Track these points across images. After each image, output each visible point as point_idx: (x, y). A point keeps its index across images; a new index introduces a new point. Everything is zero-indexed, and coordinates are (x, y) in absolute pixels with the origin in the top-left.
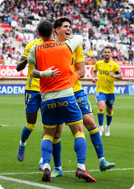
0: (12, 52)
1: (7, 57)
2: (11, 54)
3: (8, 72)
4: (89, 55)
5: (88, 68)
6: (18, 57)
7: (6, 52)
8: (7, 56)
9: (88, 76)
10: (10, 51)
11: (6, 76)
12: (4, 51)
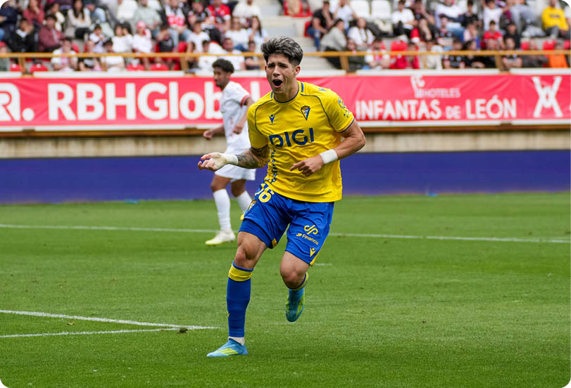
0: (224, 21)
1: (205, 43)
2: (222, 28)
3: (210, 105)
4: (550, 22)
5: (548, 80)
6: (251, 42)
7: (199, 22)
8: (205, 36)
9: (548, 112)
10: (217, 15)
11: (203, 119)
12: (193, 19)
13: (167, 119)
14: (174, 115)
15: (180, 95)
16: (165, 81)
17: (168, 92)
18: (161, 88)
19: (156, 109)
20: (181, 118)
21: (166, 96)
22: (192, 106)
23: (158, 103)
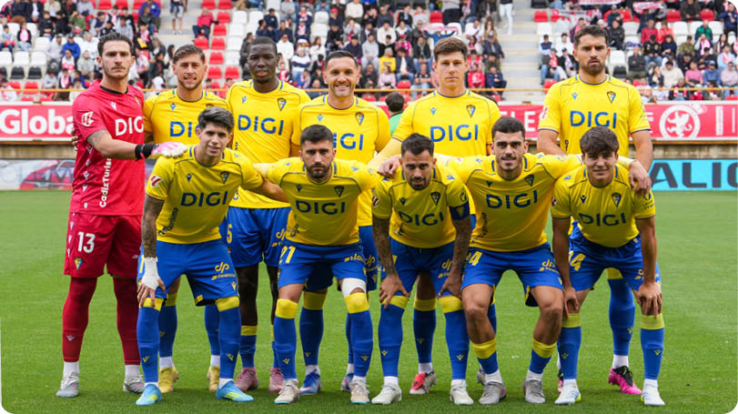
3: (52, 125)
11: (46, 134)
13: (20, 134)
14: (25, 131)
15: (30, 118)
16: (19, 108)
17: (21, 115)
18: (16, 113)
19: (12, 127)
20: (30, 134)
21: (19, 118)
22: (38, 125)
23: (13, 123)
